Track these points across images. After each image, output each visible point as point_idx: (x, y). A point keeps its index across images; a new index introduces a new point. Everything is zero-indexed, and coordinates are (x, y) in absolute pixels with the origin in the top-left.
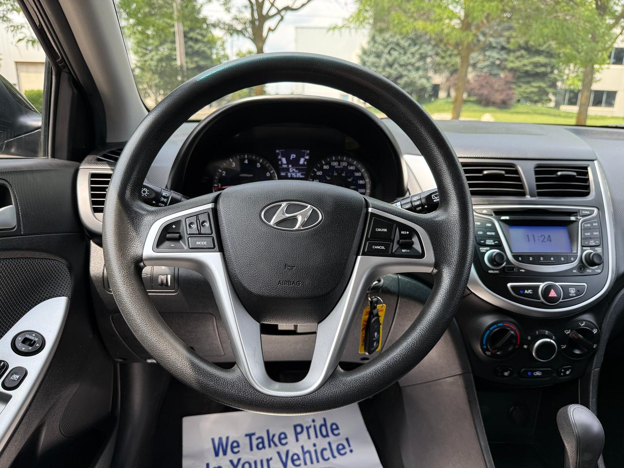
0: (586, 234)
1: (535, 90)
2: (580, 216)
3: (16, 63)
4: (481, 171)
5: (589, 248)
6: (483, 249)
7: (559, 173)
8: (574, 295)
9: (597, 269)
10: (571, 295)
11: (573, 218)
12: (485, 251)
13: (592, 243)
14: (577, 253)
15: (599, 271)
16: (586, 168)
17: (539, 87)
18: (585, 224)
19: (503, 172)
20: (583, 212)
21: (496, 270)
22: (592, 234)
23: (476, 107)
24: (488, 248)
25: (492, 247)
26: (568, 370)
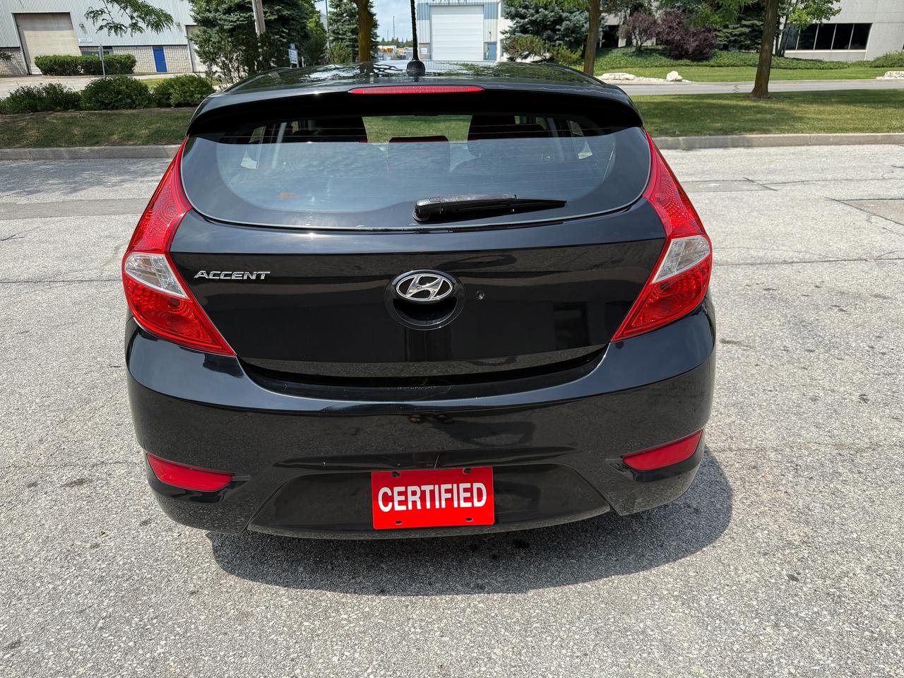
1: (747, 30)
3: (16, 15)
17: (752, 26)
23: (664, 60)
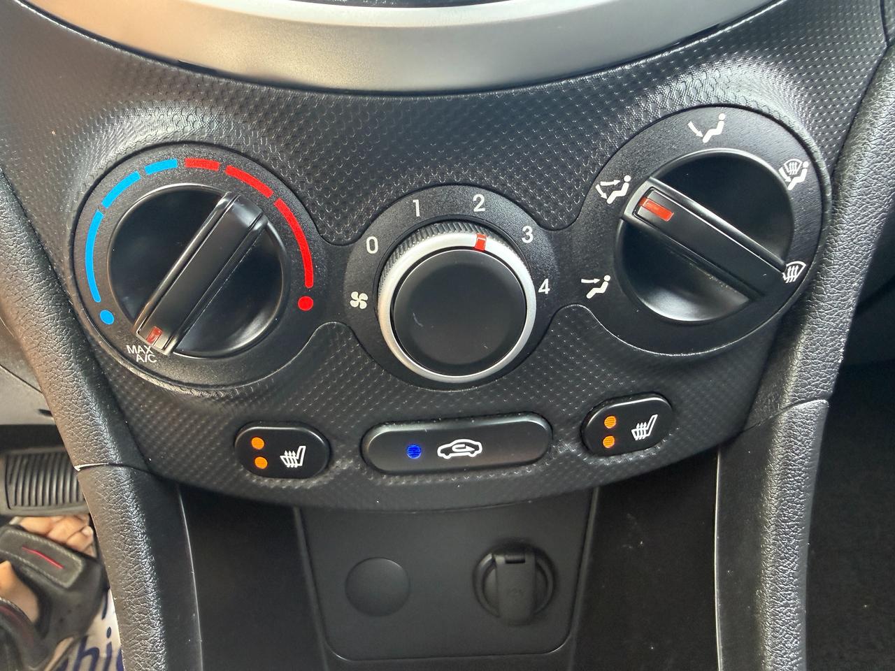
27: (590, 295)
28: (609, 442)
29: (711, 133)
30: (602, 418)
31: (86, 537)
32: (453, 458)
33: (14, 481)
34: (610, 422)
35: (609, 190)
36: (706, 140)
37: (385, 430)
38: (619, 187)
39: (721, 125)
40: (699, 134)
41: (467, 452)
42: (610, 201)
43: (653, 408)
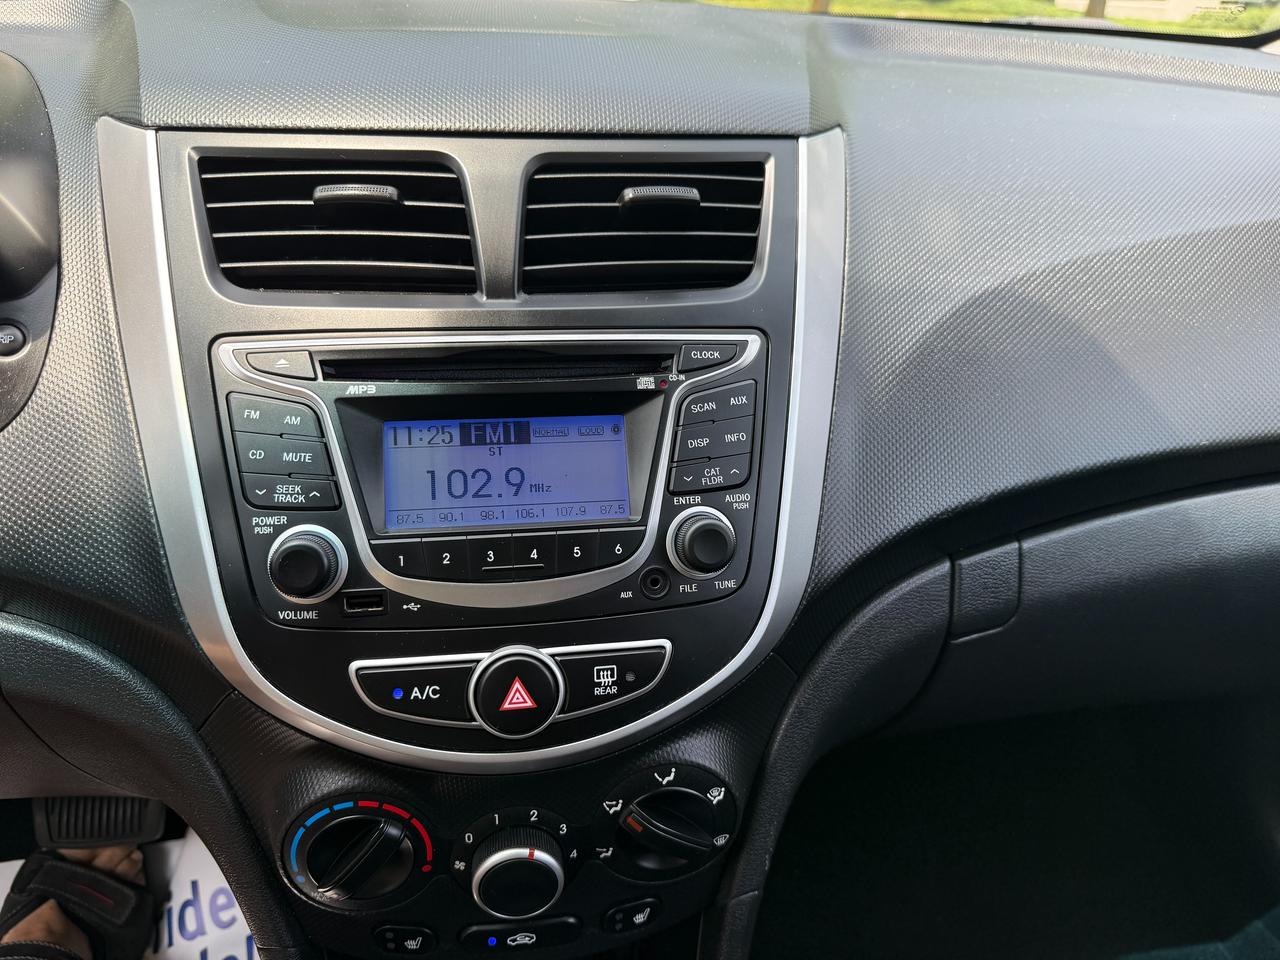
0: (693, 444)
2: (680, 372)
4: (305, 187)
5: (698, 499)
6: (263, 524)
7: (629, 193)
8: (614, 690)
9: (721, 578)
10: (598, 691)
11: (646, 382)
12: (268, 530)
13: (713, 477)
14: (644, 521)
15: (731, 584)
16: (758, 168)
18: (695, 402)
19: (390, 191)
20: (695, 355)
21: (308, 608)
22: (717, 440)
24: (284, 520)
25: (297, 513)
26: (642, 911)
27: (602, 856)
28: (619, 926)
29: (667, 779)
30: (614, 914)
31: (134, 862)
32: (517, 945)
33: (57, 810)
34: (619, 916)
35: (610, 807)
36: (664, 783)
37: (475, 928)
38: (616, 806)
39: (673, 775)
40: (660, 780)
41: (526, 940)
42: (611, 812)
43: (647, 905)
